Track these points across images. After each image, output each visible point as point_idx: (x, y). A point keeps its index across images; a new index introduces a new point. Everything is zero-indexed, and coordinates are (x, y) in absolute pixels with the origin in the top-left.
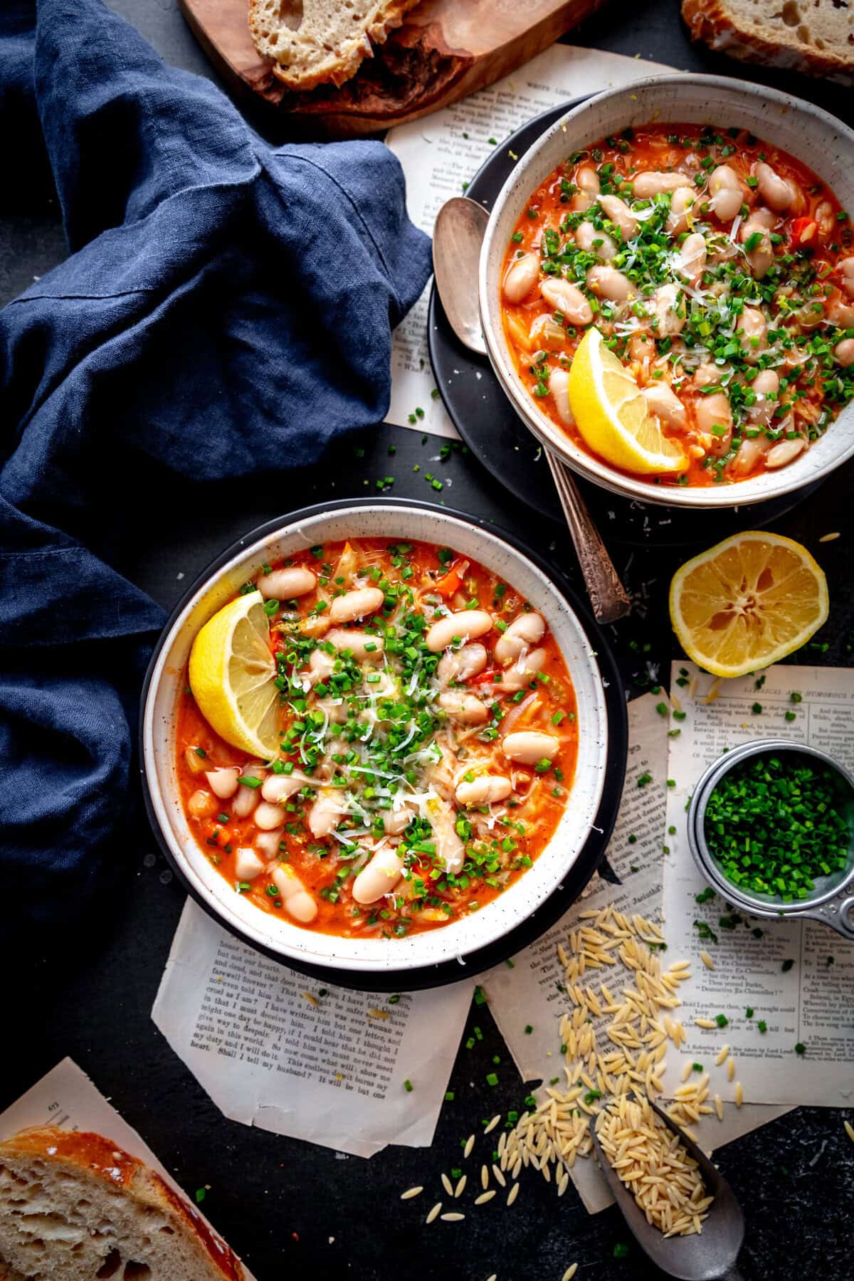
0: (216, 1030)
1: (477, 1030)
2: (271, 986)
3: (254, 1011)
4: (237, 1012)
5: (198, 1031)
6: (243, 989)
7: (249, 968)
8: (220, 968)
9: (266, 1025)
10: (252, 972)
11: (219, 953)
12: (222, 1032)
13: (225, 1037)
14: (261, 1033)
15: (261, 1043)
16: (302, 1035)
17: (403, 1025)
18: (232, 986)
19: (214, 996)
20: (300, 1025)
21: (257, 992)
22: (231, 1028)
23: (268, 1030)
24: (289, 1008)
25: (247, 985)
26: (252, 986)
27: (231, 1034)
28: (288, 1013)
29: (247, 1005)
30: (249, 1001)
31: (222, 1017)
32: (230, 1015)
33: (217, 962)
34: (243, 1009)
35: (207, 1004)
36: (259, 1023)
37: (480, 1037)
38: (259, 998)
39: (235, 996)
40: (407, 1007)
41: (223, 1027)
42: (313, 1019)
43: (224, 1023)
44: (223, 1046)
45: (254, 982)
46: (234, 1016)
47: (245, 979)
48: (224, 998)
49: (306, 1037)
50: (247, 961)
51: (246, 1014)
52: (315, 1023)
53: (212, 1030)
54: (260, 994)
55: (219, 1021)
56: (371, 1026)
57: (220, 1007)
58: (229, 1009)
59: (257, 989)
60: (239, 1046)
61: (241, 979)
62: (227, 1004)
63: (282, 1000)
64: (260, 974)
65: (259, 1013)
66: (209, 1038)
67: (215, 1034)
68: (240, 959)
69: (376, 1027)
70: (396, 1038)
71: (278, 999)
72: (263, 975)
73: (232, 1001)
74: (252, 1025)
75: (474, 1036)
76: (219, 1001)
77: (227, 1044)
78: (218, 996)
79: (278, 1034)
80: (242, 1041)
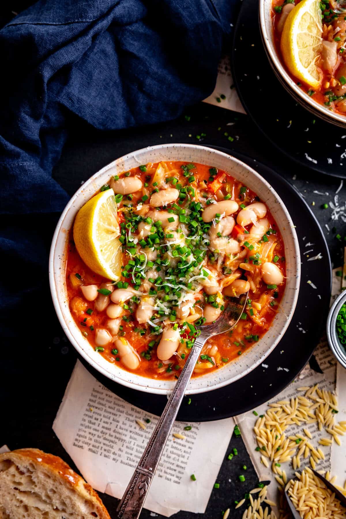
0: (88, 438)
1: (235, 450)
2: (120, 415)
3: (109, 429)
4: (100, 429)
5: (78, 437)
6: (104, 416)
7: (108, 404)
8: (92, 403)
9: (116, 437)
10: (109, 407)
11: (92, 395)
12: (91, 439)
13: (92, 442)
14: (112, 442)
15: (112, 447)
16: (136, 444)
17: (193, 443)
18: (98, 414)
19: (87, 418)
20: (135, 439)
21: (111, 419)
22: (96, 438)
23: (117, 440)
24: (130, 429)
25: (106, 414)
26: (109, 415)
27: (96, 441)
28: (128, 432)
29: (106, 425)
30: (107, 423)
31: (92, 431)
32: (96, 430)
33: (90, 400)
34: (103, 427)
35: (83, 423)
36: (112, 436)
37: (236, 453)
38: (112, 422)
39: (99, 420)
40: (195, 433)
41: (91, 437)
42: (142, 436)
43: (92, 435)
44: (91, 447)
45: (110, 413)
46: (98, 431)
47: (105, 411)
48: (93, 421)
49: (138, 445)
50: (107, 401)
51: (105, 430)
52: (143, 438)
53: (86, 437)
54: (114, 420)
55: (90, 433)
56: (174, 442)
57: (90, 425)
58: (96, 427)
59: (112, 417)
60: (100, 448)
61: (103, 410)
62: (94, 424)
63: (125, 424)
64: (114, 409)
65: (112, 430)
66: (83, 442)
67: (87, 440)
68: (103, 399)
69: (177, 443)
70: (189, 450)
71: (123, 423)
72: (116, 409)
73: (97, 422)
74: (107, 437)
75: (233, 452)
76: (90, 422)
77: (93, 446)
78: (90, 419)
79: (122, 443)
80: (102, 445)
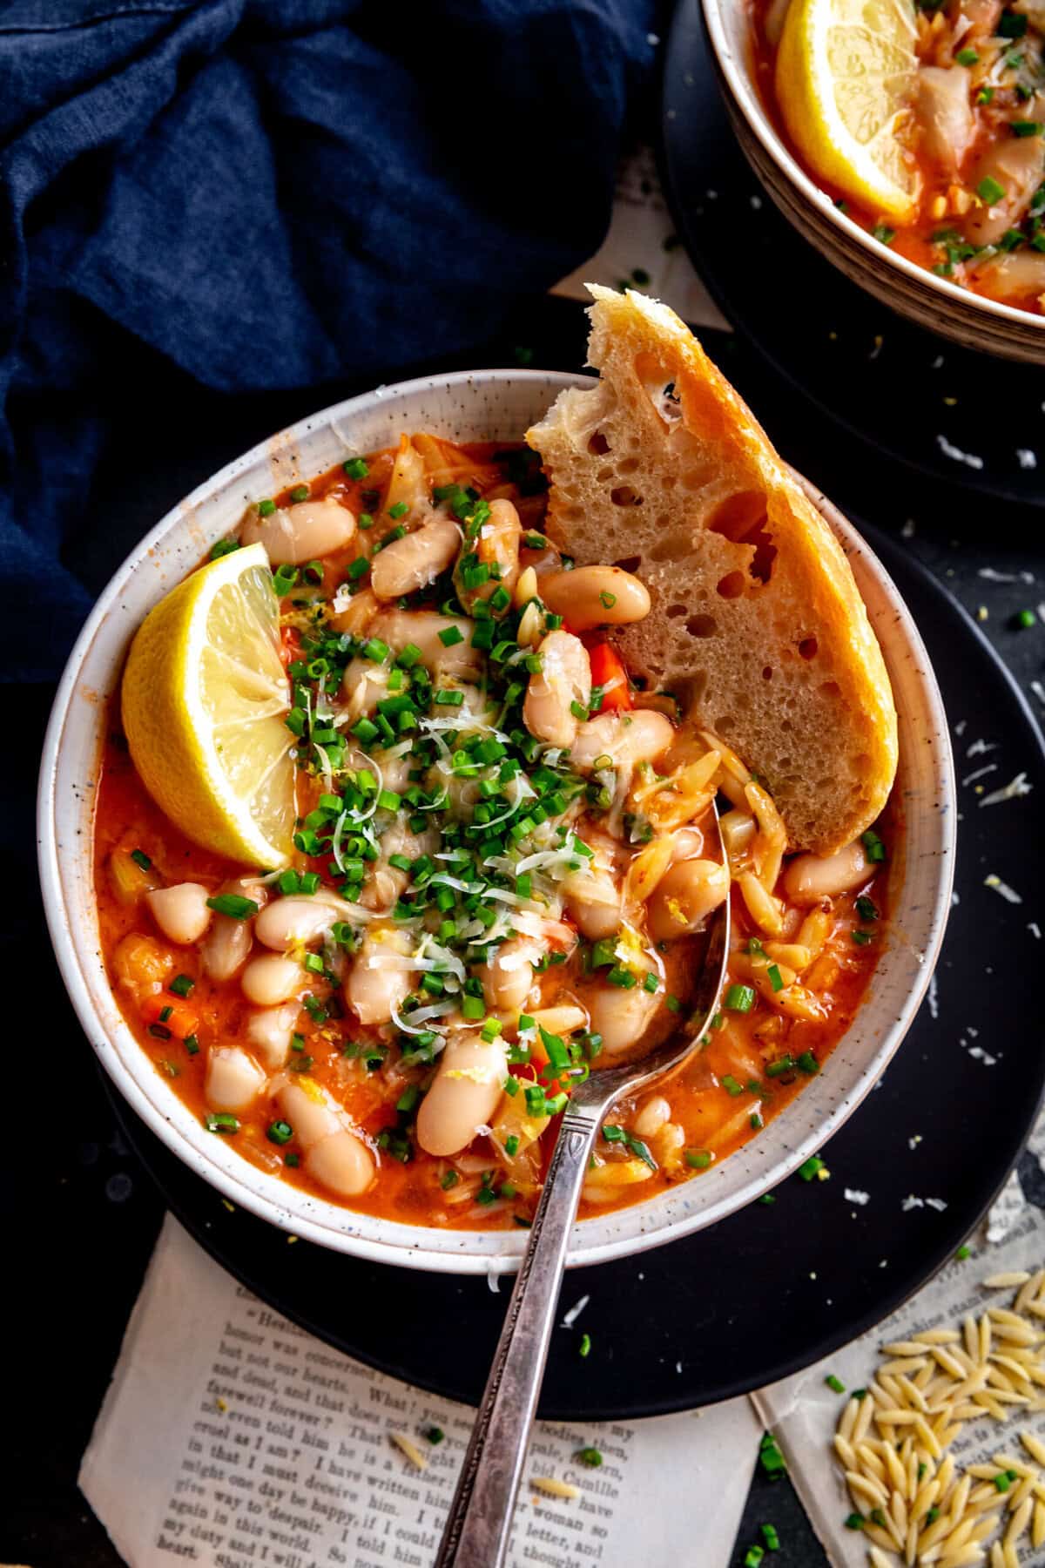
0: (211, 1515)
1: (770, 1530)
2: (330, 1420)
3: (291, 1476)
4: (257, 1476)
5: (172, 1515)
6: (271, 1428)
7: (283, 1381)
8: (223, 1381)
9: (316, 1506)
10: (290, 1392)
11: (223, 1349)
12: (223, 1519)
13: (229, 1531)
14: (304, 1524)
15: (304, 1546)
16: (393, 1530)
17: (608, 1513)
18: (248, 1420)
19: (206, 1439)
20: (390, 1509)
21: (298, 1435)
22: (242, 1512)
23: (321, 1518)
24: (370, 1470)
25: (278, 1419)
26: (290, 1421)
27: (243, 1525)
28: (364, 1482)
29: (277, 1462)
30: (281, 1452)
31: (226, 1487)
32: (240, 1482)
33: (217, 1368)
34: (269, 1470)
35: (193, 1456)
36: (301, 1502)
37: (774, 1543)
38: (303, 1447)
39: (253, 1443)
40: (615, 1473)
41: (225, 1509)
42: (415, 1495)
43: (229, 1501)
44: (224, 1549)
45: (293, 1413)
46: (249, 1485)
47: (275, 1406)
48: (230, 1446)
49: (401, 1533)
50: (280, 1367)
51: (276, 1483)
52: (420, 1504)
53: (204, 1513)
54: (307, 1439)
55: (219, 1496)
56: (538, 1512)
57: (221, 1464)
58: (240, 1470)
59: (301, 1427)
60: (258, 1551)
61: (267, 1406)
62: (233, 1458)
63: (351, 1453)
64: (305, 1396)
65: (302, 1479)
66: (194, 1533)
67: (209, 1524)
68: (265, 1362)
69: (550, 1516)
70: (595, 1542)
71: (343, 1451)
72: (313, 1398)
73: (245, 1452)
74: (285, 1505)
75: (762, 1540)
76: (219, 1453)
77: (234, 1545)
78: (219, 1441)
79: (342, 1527)
80: (265, 1540)
